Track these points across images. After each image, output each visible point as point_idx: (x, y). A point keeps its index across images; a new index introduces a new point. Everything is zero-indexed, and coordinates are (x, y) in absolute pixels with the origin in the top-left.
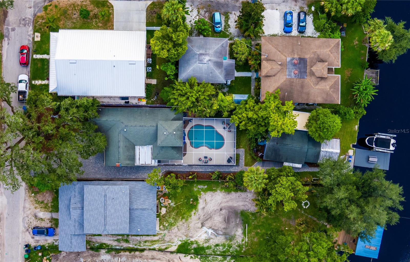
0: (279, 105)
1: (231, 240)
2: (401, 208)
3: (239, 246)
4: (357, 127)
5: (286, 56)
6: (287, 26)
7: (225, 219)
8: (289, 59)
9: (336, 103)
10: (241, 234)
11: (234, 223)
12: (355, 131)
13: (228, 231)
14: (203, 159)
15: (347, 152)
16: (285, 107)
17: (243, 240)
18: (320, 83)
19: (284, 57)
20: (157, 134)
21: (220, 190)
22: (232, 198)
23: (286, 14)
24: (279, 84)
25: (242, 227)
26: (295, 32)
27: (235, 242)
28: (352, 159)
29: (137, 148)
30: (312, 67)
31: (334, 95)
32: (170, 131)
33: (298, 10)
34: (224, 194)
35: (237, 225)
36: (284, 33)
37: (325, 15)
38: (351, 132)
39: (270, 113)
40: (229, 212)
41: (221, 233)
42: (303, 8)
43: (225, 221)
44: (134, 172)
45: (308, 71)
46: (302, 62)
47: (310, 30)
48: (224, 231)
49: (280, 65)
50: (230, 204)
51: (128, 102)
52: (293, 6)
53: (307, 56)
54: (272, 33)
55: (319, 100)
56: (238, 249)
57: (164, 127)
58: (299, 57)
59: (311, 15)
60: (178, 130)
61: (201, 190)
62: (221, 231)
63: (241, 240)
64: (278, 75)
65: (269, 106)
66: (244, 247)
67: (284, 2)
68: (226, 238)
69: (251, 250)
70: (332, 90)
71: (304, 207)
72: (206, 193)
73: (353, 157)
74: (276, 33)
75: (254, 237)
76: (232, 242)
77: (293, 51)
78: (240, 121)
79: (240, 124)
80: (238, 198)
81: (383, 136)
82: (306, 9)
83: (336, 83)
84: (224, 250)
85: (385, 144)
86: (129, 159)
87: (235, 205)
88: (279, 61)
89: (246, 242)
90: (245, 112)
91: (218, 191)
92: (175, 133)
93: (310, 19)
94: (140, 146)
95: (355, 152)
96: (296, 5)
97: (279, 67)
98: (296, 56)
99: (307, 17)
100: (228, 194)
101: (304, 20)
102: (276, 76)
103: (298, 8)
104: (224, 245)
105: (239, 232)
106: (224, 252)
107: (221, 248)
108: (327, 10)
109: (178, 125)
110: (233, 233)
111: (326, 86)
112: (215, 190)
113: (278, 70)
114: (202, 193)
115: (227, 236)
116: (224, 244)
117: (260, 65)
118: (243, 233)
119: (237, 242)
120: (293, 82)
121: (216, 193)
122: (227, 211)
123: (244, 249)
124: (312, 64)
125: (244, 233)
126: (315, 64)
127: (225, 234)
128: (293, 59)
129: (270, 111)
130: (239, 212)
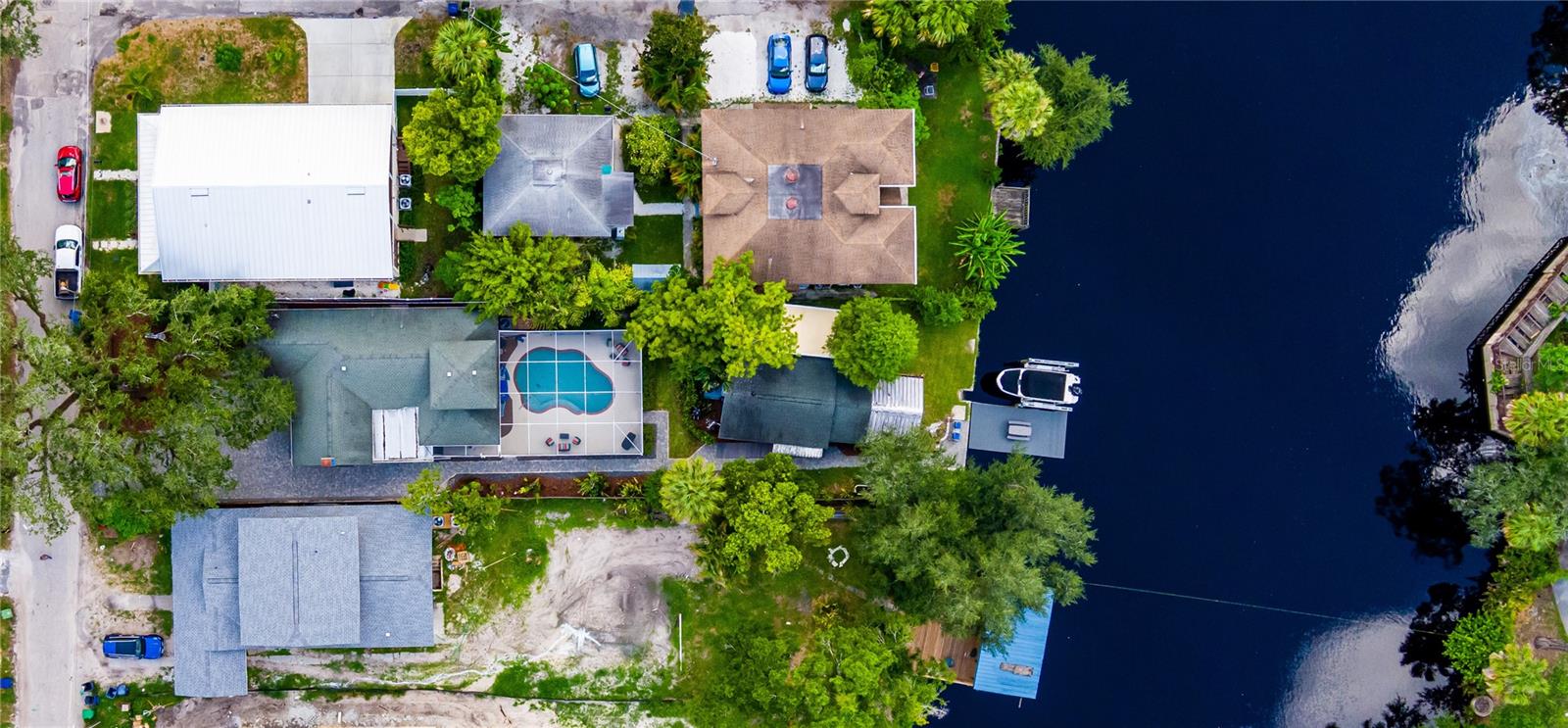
0: (748, 293)
1: (638, 658)
2: (1090, 559)
3: (661, 674)
4: (973, 345)
5: (765, 162)
6: (778, 75)
7: (622, 600)
8: (772, 169)
9: (905, 283)
10: (664, 643)
11: (645, 612)
12: (969, 356)
13: (631, 632)
14: (557, 440)
15: (949, 412)
16: (762, 296)
17: (670, 658)
18: (860, 230)
19: (760, 164)
20: (429, 378)
21: (605, 524)
22: (640, 543)
23: (772, 43)
24: (750, 237)
25: (668, 621)
26: (798, 92)
27: (651, 662)
28: (963, 432)
29: (377, 415)
30: (835, 187)
31: (899, 261)
32: (464, 368)
33: (806, 32)
34: (617, 533)
35: (654, 617)
36: (769, 96)
37: (872, 45)
38: (957, 357)
39: (722, 313)
40: (632, 582)
41: (613, 640)
42: (820, 24)
43: (621, 606)
44: (372, 481)
45: (824, 199)
46: (809, 175)
47: (840, 85)
48: (619, 634)
49: (750, 184)
50: (635, 560)
51: (353, 291)
52: (792, 20)
53: (822, 161)
54: (736, 96)
55: (860, 275)
56: (659, 681)
57: (446, 359)
58: (800, 161)
59: (842, 44)
60: (485, 365)
61: (553, 525)
62: (611, 633)
63: (665, 657)
64: (746, 212)
65: (720, 295)
66: (674, 675)
67: (767, 8)
68: (626, 653)
69: (693, 683)
70: (893, 247)
71: (835, 564)
72: (569, 533)
73: (965, 427)
74: (747, 94)
75: (700, 649)
76: (642, 664)
77: (785, 146)
78: (649, 336)
79: (649, 346)
80: (654, 543)
81: (1044, 366)
82: (827, 26)
83: (903, 229)
84: (621, 684)
85: (1050, 386)
86: (356, 447)
87: (648, 563)
88: (748, 176)
89: (678, 663)
90: (662, 312)
91: (601, 526)
92: (474, 373)
93: (838, 54)
94: (386, 411)
95: (969, 413)
96: (800, 18)
97: (749, 190)
98: (793, 161)
99: (831, 47)
100: (628, 532)
101: (823, 59)
102: (741, 215)
103: (804, 24)
104: (619, 673)
105: (661, 635)
106: (620, 690)
107: (613, 679)
108: (879, 31)
109: (485, 351)
110: (643, 640)
111: (874, 237)
112: (593, 525)
113: (746, 198)
114: (556, 531)
115: (628, 647)
116: (620, 669)
117: (699, 183)
118: (670, 639)
119: (656, 662)
120: (786, 230)
121: (594, 531)
122: (625, 580)
123: (674, 682)
124: (837, 181)
125: (674, 638)
126: (845, 178)
127: (622, 642)
128: (785, 168)
129: (724, 310)
130: (659, 580)
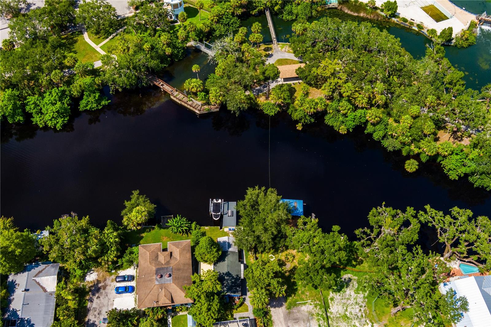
0: (196, 286)
1: (312, 315)
2: (263, 188)
3: (316, 306)
4: (206, 228)
5: (155, 286)
6: (127, 290)
8: (157, 283)
9: (191, 243)
11: (298, 314)
13: (305, 318)
15: (226, 232)
16: (196, 281)
18: (175, 256)
22: (276, 318)
23: (118, 293)
24: (178, 288)
25: (300, 306)
26: (133, 284)
27: (313, 310)
30: (162, 264)
33: (115, 283)
35: (299, 311)
36: (134, 293)
37: (119, 260)
38: (210, 231)
40: (289, 319)
42: (112, 279)
43: (297, 322)
45: (166, 266)
46: (159, 272)
47: (130, 271)
48: (306, 322)
49: (162, 290)
50: (282, 319)
52: (111, 288)
53: (154, 269)
54: (134, 303)
55: (189, 255)
59: (119, 272)
63: (311, 306)
65: (197, 294)
66: (315, 303)
67: (107, 295)
68: (312, 319)
69: (317, 296)
70: (180, 247)
71: (274, 258)
73: (230, 227)
74: (133, 299)
75: (307, 295)
76: (314, 313)
77: (150, 280)
80: (276, 314)
81: (211, 208)
83: (174, 244)
85: (217, 207)
87: (282, 315)
88: (159, 291)
89: (312, 302)
90: (203, 314)
93: (122, 273)
95: (226, 227)
96: (110, 285)
98: (154, 277)
99: (120, 275)
100: (274, 322)
101: (124, 277)
102: (171, 292)
103: (112, 283)
104: (318, 320)
105: (304, 308)
106: (324, 319)
107: (321, 322)
108: (115, 259)
110: (307, 314)
113: (166, 290)
115: (310, 319)
117: (161, 308)
118: (305, 305)
120: (176, 277)
122: (289, 322)
123: (318, 302)
126: (159, 262)
127: (308, 320)
128: (156, 279)
129: (201, 292)
130: (288, 311)
